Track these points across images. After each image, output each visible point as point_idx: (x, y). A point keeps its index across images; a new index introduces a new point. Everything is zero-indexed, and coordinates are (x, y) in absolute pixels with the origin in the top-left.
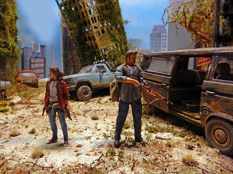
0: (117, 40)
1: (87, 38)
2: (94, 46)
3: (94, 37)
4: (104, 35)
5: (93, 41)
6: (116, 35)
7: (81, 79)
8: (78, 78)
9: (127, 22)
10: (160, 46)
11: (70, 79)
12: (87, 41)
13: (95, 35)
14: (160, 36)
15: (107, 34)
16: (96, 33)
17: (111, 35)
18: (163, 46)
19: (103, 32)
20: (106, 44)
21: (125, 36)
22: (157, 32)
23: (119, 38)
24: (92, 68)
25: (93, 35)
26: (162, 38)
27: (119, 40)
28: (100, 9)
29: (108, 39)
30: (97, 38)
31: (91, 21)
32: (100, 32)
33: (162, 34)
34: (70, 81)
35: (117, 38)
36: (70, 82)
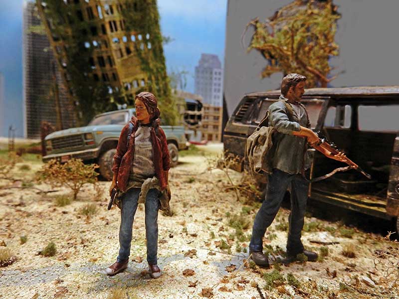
0: (151, 70)
1: (96, 60)
2: (110, 76)
3: (111, 58)
4: (130, 57)
5: (108, 67)
6: (150, 61)
7: (109, 135)
8: (104, 133)
9: (167, 40)
10: (211, 90)
11: (85, 134)
12: (94, 65)
13: (114, 54)
14: (211, 73)
15: (135, 55)
16: (116, 51)
17: (142, 59)
18: (215, 90)
19: (128, 51)
20: (132, 74)
21: (164, 64)
22: (206, 65)
23: (155, 66)
24: (123, 116)
25: (109, 54)
26: (214, 76)
27: (155, 70)
28: (124, 7)
29: (136, 66)
30: (118, 61)
31: (107, 27)
32: (124, 50)
33: (215, 70)
34: (86, 139)
35: (151, 66)
36: (85, 141)
